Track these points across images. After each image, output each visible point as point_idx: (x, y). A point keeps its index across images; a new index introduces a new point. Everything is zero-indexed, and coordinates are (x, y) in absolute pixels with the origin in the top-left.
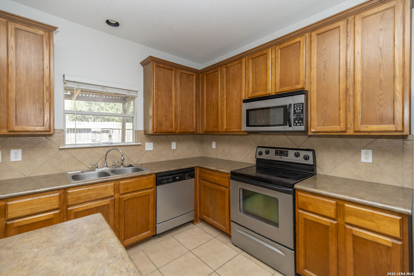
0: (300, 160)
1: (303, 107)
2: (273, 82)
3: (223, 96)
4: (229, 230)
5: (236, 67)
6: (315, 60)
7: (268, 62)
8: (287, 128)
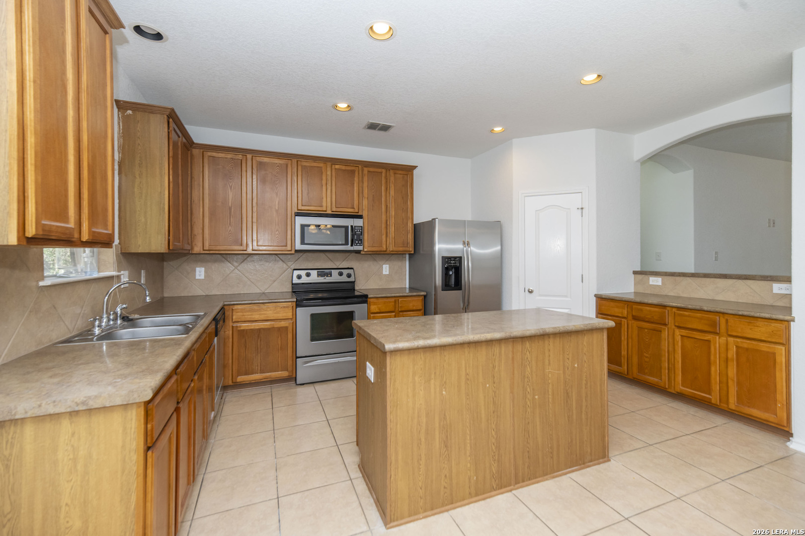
0: (344, 278)
1: (362, 230)
2: (329, 199)
3: (253, 200)
4: (292, 371)
5: (278, 166)
6: (366, 191)
7: (324, 178)
8: (349, 247)
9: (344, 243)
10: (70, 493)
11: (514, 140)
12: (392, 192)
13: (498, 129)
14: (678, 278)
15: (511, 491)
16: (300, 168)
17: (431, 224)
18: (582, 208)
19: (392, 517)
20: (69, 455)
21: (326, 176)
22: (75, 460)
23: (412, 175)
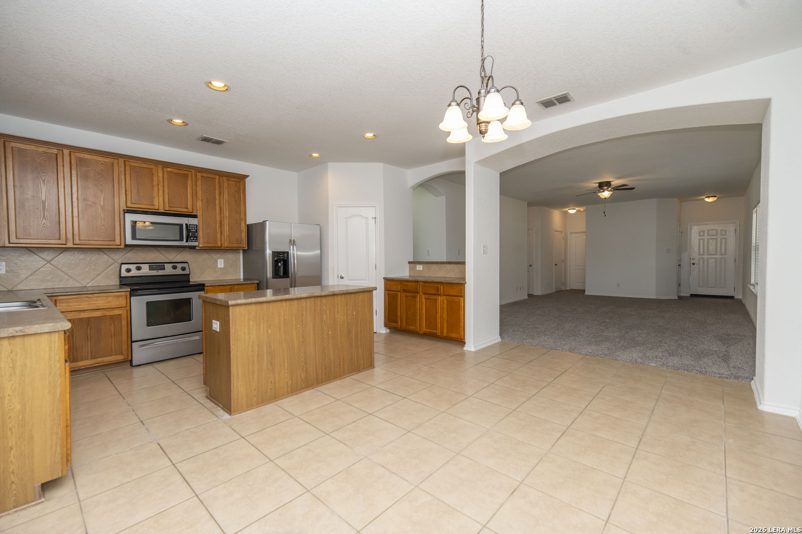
0: (178, 271)
1: (197, 228)
2: (161, 199)
3: (73, 195)
4: (128, 355)
5: (102, 164)
6: (200, 193)
7: (155, 179)
8: (184, 243)
9: (179, 239)
10: (11, 388)
11: (330, 164)
12: (226, 196)
13: (315, 155)
14: (430, 265)
15: (314, 388)
16: (128, 168)
17: (262, 225)
18: (375, 218)
19: (235, 409)
20: (9, 365)
21: (158, 178)
22: (14, 368)
23: (244, 182)
